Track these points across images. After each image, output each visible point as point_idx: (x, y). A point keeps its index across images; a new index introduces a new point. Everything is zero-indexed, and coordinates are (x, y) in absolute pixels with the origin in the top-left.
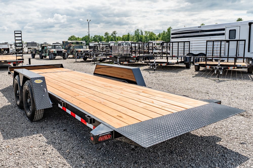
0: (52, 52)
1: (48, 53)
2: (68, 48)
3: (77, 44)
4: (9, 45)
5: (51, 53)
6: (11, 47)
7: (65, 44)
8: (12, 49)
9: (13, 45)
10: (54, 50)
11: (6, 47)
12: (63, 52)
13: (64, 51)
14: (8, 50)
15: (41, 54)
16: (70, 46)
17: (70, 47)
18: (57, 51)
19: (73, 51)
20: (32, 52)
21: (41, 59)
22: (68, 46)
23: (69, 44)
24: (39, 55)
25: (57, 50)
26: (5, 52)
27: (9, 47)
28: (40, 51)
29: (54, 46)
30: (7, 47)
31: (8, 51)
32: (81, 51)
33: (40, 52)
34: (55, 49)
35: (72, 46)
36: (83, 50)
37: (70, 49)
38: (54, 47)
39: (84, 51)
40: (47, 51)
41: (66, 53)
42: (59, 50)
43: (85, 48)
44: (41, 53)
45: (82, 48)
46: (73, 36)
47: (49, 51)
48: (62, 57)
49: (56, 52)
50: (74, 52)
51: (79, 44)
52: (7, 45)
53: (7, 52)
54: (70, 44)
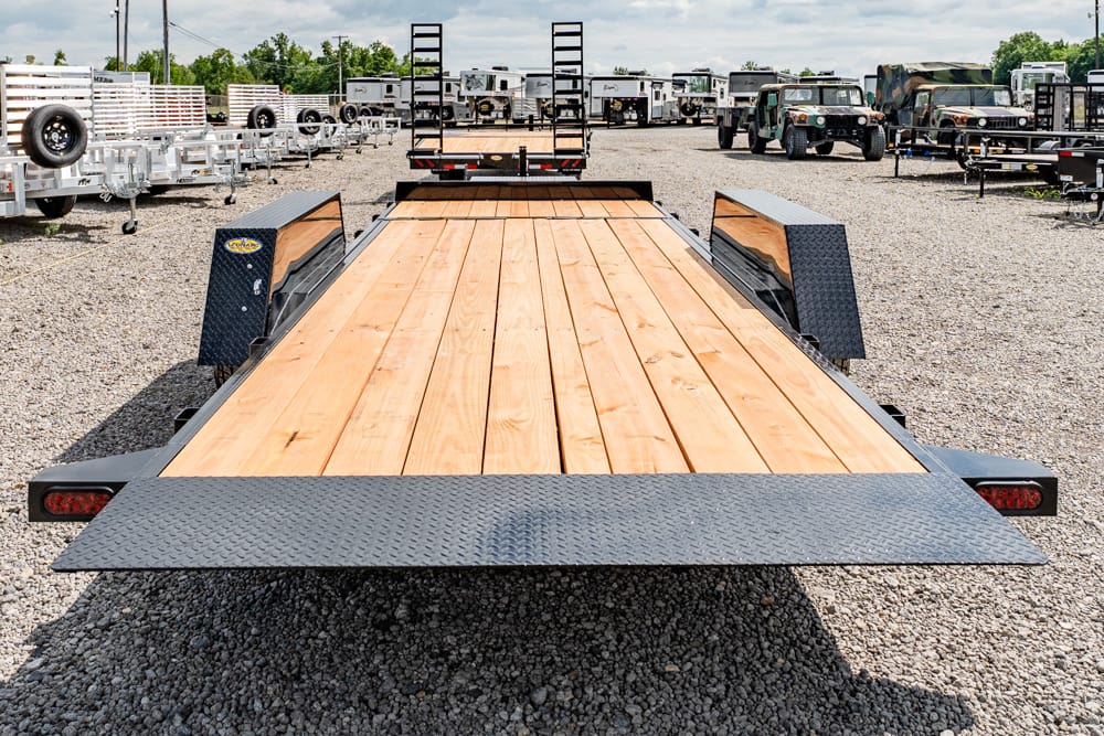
0: (802, 119)
1: (781, 126)
2: (901, 101)
3: (955, 82)
4: (647, 84)
5: (796, 124)
6: (657, 94)
7: (889, 79)
8: (660, 103)
9: (666, 84)
10: (813, 110)
11: (631, 90)
12: (862, 121)
13: (865, 117)
14: (641, 104)
15: (754, 129)
16: (915, 93)
17: (914, 98)
18: (826, 117)
19: (927, 115)
20: (720, 119)
21: (754, 152)
22: (903, 89)
23: (908, 83)
24: (747, 135)
25: (828, 113)
26: (627, 116)
27: (648, 92)
28: (751, 112)
29: (818, 91)
30: (637, 94)
31: (640, 111)
32: (973, 122)
33: (751, 118)
34: (822, 103)
35: (924, 90)
36: (986, 115)
37: (913, 109)
38: (818, 97)
39: (987, 119)
40: (779, 115)
41: (880, 127)
42: (840, 110)
43: (1006, 101)
44: (756, 124)
45: (991, 103)
46: (1029, 36)
47: (786, 114)
48: (859, 150)
49: (821, 121)
50: (934, 123)
51: (971, 82)
52: (639, 83)
53: (634, 116)
54: (917, 79)
